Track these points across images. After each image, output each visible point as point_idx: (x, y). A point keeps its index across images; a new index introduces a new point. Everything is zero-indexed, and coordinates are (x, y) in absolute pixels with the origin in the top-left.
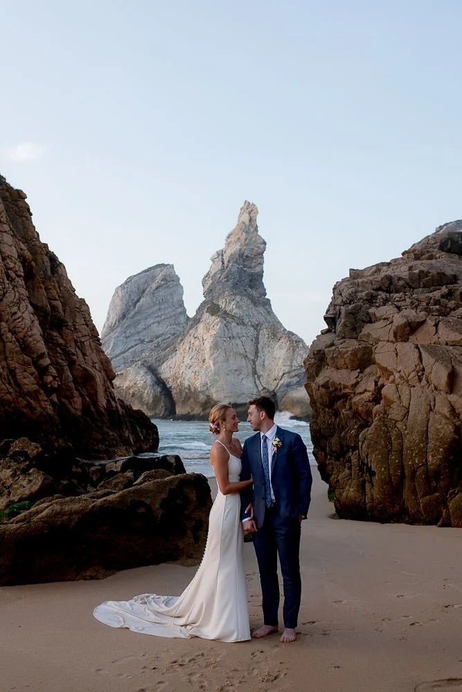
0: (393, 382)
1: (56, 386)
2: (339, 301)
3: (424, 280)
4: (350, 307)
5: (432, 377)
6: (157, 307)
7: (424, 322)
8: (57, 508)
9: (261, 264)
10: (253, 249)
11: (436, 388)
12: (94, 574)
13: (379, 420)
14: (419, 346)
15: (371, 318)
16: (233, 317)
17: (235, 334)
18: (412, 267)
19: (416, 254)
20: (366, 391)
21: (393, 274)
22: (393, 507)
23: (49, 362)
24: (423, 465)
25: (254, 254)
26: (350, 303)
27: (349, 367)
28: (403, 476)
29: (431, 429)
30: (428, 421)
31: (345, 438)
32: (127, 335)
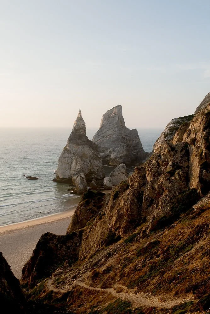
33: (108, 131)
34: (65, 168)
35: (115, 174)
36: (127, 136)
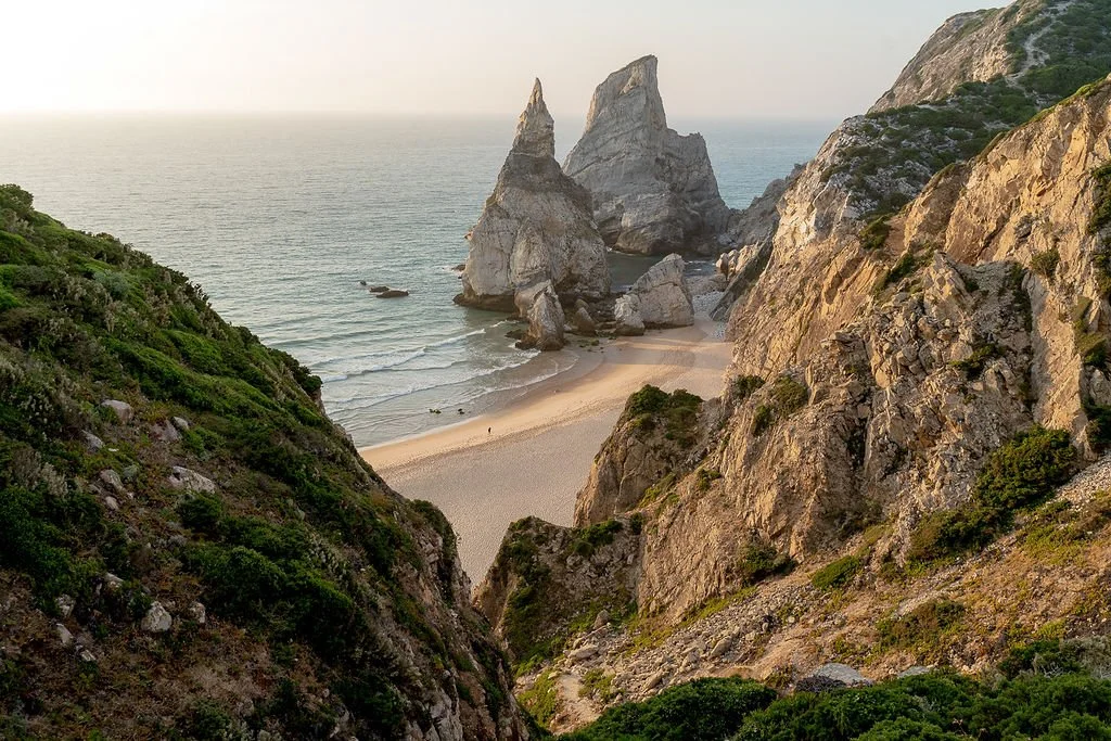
33: (613, 140)
34: (492, 264)
35: (648, 287)
36: (671, 155)
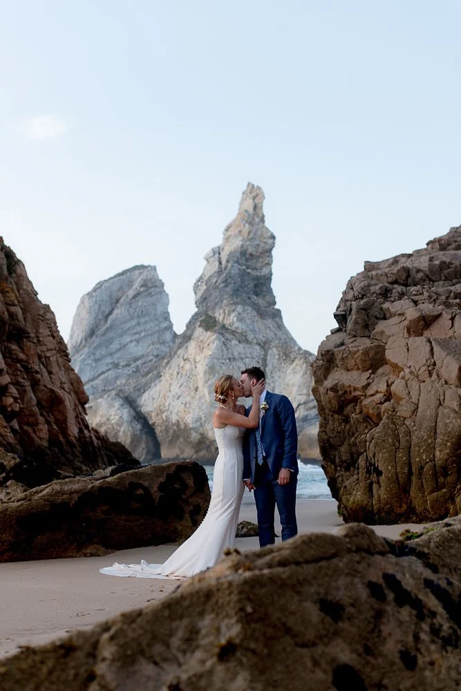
0: (403, 378)
1: (18, 409)
2: (350, 296)
3: (446, 272)
4: (362, 302)
5: (443, 372)
6: (134, 322)
7: (439, 315)
8: (57, 487)
9: (269, 264)
10: (258, 245)
11: (446, 382)
12: (94, 551)
13: (388, 418)
14: (431, 340)
15: (385, 315)
16: (233, 333)
17: (236, 354)
18: (433, 257)
19: (443, 244)
20: (377, 392)
21: (411, 266)
22: (401, 507)
23: (9, 380)
24: (430, 461)
25: (260, 250)
26: (362, 298)
27: (360, 367)
28: (410, 473)
29: (440, 424)
30: (437, 416)
31: (355, 444)
32: (97, 357)
